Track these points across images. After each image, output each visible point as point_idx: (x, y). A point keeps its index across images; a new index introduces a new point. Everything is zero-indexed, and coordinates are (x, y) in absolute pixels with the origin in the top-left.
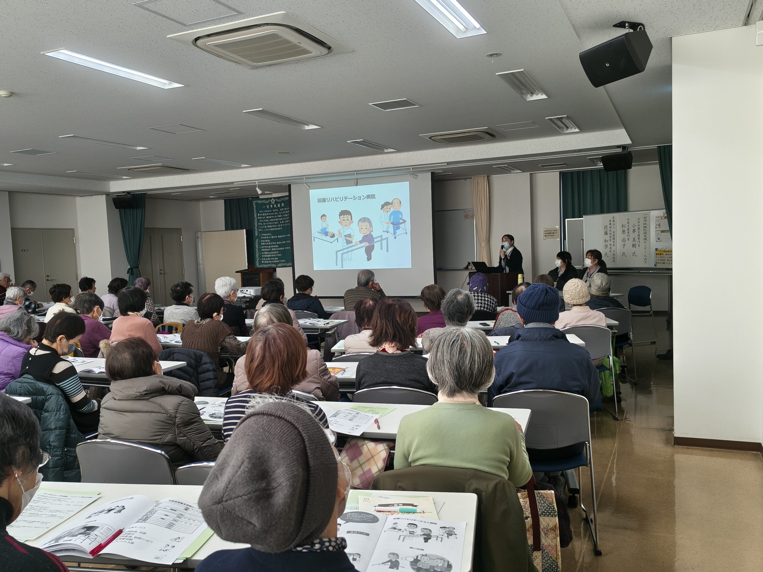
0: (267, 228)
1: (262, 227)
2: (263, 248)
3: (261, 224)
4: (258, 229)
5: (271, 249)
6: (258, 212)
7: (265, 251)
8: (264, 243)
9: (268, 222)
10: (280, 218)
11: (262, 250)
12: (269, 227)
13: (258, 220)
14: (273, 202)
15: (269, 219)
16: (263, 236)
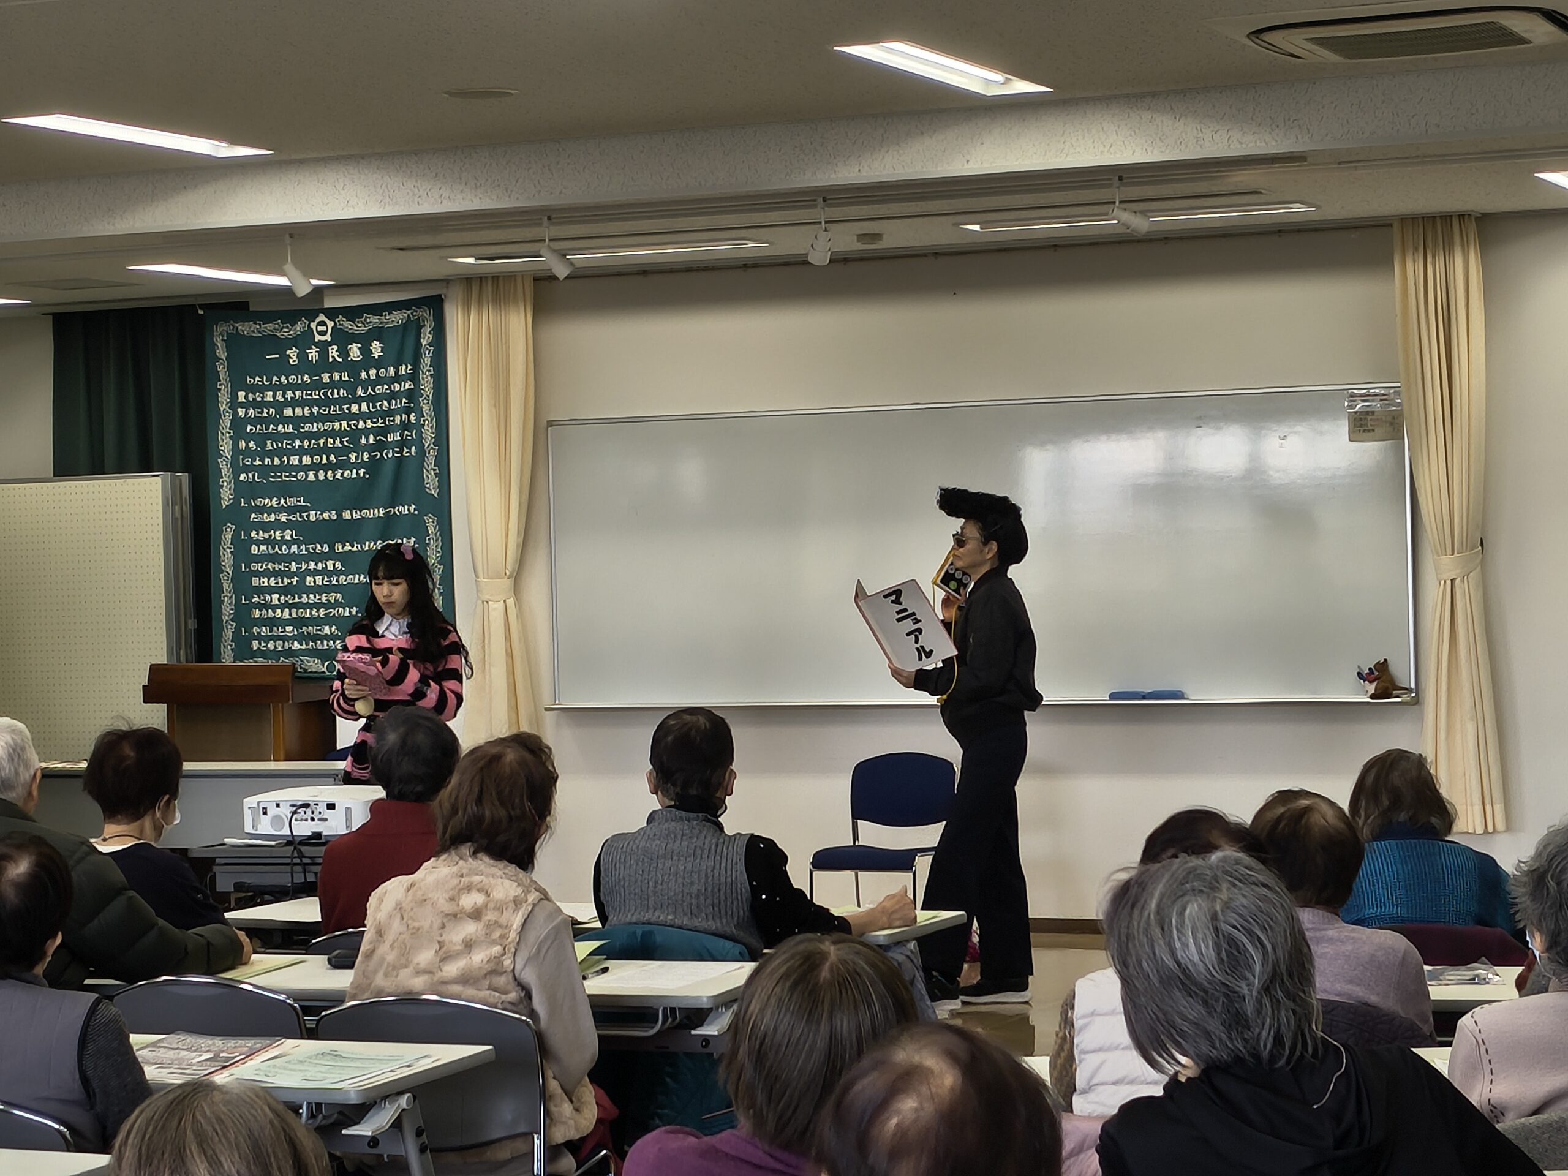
0: (282, 468)
1: (258, 463)
2: (258, 574)
3: (252, 444)
4: (236, 470)
5: (303, 580)
6: (238, 384)
7: (271, 590)
8: (263, 548)
9: (290, 437)
10: (362, 416)
11: (255, 581)
12: (294, 460)
13: (238, 425)
14: (323, 333)
15: (297, 421)
16: (261, 510)
